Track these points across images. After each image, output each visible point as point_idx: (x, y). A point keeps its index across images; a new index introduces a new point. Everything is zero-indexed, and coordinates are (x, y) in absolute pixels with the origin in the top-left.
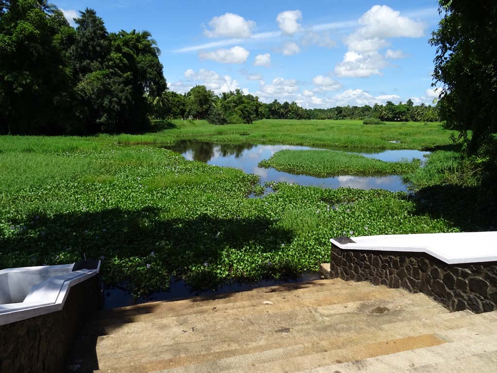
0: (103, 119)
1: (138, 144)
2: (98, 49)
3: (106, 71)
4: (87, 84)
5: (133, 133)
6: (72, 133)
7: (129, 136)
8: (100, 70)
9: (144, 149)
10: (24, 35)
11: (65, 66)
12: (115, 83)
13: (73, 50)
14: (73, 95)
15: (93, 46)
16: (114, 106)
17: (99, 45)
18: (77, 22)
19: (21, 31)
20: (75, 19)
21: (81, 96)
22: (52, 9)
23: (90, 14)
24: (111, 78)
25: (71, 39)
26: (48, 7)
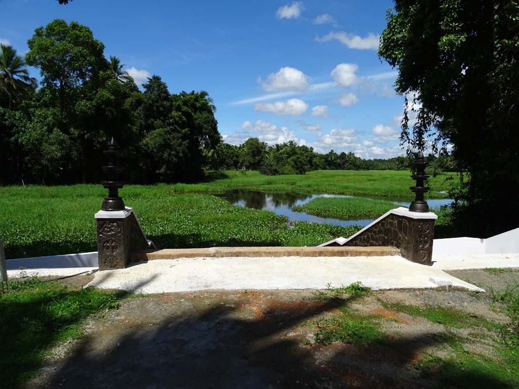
0: (162, 170)
1: (192, 192)
2: (161, 109)
3: (168, 129)
4: (151, 140)
5: (187, 183)
6: (136, 183)
7: (184, 185)
8: (162, 127)
9: (195, 197)
10: (103, 100)
11: (133, 124)
12: (174, 138)
13: (140, 111)
14: (138, 149)
15: (157, 107)
16: (172, 158)
17: (162, 106)
18: (144, 87)
19: (100, 97)
20: (143, 85)
21: (145, 150)
22: (124, 75)
23: (156, 80)
24: (171, 134)
25: (139, 102)
26: (121, 74)
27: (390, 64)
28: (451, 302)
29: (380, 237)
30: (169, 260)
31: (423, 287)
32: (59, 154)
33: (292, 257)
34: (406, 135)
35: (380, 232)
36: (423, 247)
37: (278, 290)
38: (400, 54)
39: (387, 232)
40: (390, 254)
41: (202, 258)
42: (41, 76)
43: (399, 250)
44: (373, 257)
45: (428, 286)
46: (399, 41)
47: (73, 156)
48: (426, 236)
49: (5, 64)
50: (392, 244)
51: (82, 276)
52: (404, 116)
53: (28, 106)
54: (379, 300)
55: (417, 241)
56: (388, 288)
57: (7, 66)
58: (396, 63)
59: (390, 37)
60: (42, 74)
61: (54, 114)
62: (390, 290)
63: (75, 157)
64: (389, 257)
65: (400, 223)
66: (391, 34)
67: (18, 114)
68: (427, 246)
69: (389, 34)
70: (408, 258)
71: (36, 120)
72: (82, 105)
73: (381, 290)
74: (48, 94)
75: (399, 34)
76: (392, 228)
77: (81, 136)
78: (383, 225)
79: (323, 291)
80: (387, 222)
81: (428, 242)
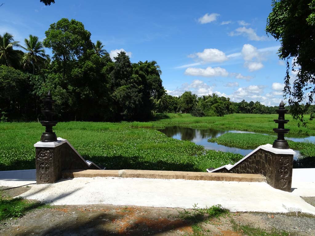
0: (125, 113)
1: (143, 127)
2: (125, 73)
3: (129, 86)
4: (118, 93)
5: (141, 121)
6: (107, 121)
7: (139, 122)
8: (125, 85)
9: (144, 130)
10: (88, 68)
11: (108, 83)
12: (133, 92)
13: (112, 74)
14: (109, 99)
15: (122, 71)
16: (131, 105)
17: (126, 71)
18: (115, 59)
19: (87, 66)
20: (114, 58)
21: (114, 100)
22: (104, 52)
23: (123, 54)
24: (131, 89)
25: (112, 68)
26: (102, 51)
27: (275, 37)
28: (296, 227)
29: (253, 166)
30: (89, 178)
31: (275, 211)
32: (60, 102)
33: (179, 180)
34: (289, 88)
35: (253, 162)
36: (284, 176)
37: (153, 207)
38: (282, 30)
39: (258, 162)
40: (258, 180)
41: (112, 177)
42: (53, 54)
43: (265, 178)
44: (244, 182)
45: (280, 211)
46: (281, 20)
47: (69, 103)
48: (286, 168)
49: (31, 47)
50: (261, 173)
51: (23, 188)
52: (287, 75)
53: (45, 72)
54: (232, 221)
55: (279, 172)
56: (244, 211)
57: (33, 48)
58: (280, 36)
59: (275, 18)
60: (53, 52)
61: (59, 77)
62: (246, 212)
63: (70, 104)
64: (257, 183)
65: (266, 156)
66: (275, 16)
67: (37, 77)
68: (287, 176)
69: (274, 16)
70: (271, 185)
71: (48, 81)
72: (76, 71)
73: (238, 212)
74: (56, 65)
75: (281, 15)
76: (261, 160)
77: (74, 91)
78: (255, 157)
79: (189, 211)
80: (258, 155)
81: (287, 173)
